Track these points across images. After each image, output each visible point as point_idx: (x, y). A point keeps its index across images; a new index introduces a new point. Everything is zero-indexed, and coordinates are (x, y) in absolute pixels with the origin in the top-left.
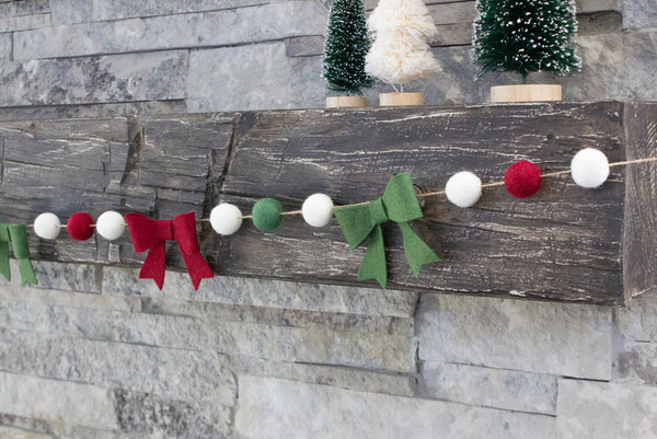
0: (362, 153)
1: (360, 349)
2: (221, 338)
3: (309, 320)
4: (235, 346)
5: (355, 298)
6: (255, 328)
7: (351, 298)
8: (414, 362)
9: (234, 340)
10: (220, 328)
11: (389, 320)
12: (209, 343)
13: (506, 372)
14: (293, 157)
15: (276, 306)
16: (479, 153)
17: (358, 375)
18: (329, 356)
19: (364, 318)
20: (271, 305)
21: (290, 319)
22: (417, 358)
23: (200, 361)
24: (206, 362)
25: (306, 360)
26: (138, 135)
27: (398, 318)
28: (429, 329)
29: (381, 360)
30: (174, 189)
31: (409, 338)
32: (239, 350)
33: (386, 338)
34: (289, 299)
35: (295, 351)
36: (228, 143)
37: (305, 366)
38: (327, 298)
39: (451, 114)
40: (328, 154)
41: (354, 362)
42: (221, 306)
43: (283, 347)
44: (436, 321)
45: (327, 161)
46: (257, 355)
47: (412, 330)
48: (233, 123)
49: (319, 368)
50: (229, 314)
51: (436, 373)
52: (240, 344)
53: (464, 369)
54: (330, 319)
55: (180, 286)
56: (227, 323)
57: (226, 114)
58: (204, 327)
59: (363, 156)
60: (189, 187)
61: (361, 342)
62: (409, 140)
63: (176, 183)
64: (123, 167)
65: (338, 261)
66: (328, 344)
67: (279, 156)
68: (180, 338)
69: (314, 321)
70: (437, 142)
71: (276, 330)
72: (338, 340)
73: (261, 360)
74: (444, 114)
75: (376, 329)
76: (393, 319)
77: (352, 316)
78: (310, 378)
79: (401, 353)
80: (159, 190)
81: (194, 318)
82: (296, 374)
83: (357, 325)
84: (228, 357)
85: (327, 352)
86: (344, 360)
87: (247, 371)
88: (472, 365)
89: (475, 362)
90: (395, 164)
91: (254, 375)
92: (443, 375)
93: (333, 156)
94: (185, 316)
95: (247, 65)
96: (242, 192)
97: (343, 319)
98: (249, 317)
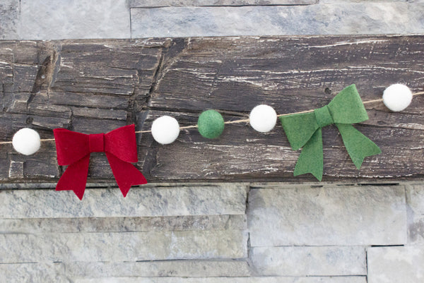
0: (296, 72)
1: (196, 244)
2: (56, 249)
3: (149, 225)
4: (71, 254)
5: (196, 204)
6: (94, 237)
7: (192, 203)
8: (246, 249)
9: (69, 250)
10: (55, 240)
11: (227, 217)
12: (44, 254)
13: (326, 248)
14: (226, 75)
15: (119, 215)
16: (399, 71)
17: (200, 265)
18: (168, 253)
19: (202, 218)
20: (114, 215)
21: (129, 226)
22: (249, 246)
23: (34, 272)
24: (41, 271)
25: (146, 259)
26: (48, 58)
27: (233, 216)
28: (258, 222)
29: (215, 251)
30: (90, 107)
31: (241, 230)
32: (74, 258)
33: (221, 233)
34: (132, 209)
35: (136, 253)
36: (157, 65)
37: (148, 263)
38: (170, 205)
39: (375, 41)
40: (262, 74)
41: (190, 255)
42: (58, 220)
43: (125, 250)
44: (264, 216)
45: (262, 79)
46: (96, 259)
47: (246, 223)
48: (163, 47)
49: (162, 263)
50: (66, 227)
51: (264, 256)
52: (75, 253)
53: (290, 249)
54: (170, 222)
55: (14, 206)
56: (62, 236)
57: (156, 39)
58: (38, 241)
59: (296, 74)
60: (109, 105)
61: (196, 238)
62: (338, 61)
63: (93, 101)
64: (30, 88)
65: (273, 162)
66: (167, 242)
67: (212, 75)
68: (12, 253)
69: (155, 225)
70: (363, 62)
71: (117, 237)
72: (175, 239)
73: (101, 264)
74: (369, 42)
75: (214, 226)
76: (230, 216)
77: (191, 218)
78: (153, 273)
79: (235, 244)
80: (74, 108)
81: (27, 234)
82: (138, 270)
83: (195, 224)
84: (64, 265)
85: (166, 250)
86: (181, 255)
87: (84, 275)
88: (295, 246)
89: (298, 243)
90: (326, 80)
91: (93, 277)
92: (270, 256)
93: (267, 75)
94: (17, 233)
95: (83, 13)
96: (171, 107)
97: (181, 221)
98: (87, 227)
